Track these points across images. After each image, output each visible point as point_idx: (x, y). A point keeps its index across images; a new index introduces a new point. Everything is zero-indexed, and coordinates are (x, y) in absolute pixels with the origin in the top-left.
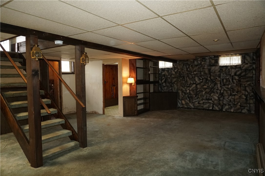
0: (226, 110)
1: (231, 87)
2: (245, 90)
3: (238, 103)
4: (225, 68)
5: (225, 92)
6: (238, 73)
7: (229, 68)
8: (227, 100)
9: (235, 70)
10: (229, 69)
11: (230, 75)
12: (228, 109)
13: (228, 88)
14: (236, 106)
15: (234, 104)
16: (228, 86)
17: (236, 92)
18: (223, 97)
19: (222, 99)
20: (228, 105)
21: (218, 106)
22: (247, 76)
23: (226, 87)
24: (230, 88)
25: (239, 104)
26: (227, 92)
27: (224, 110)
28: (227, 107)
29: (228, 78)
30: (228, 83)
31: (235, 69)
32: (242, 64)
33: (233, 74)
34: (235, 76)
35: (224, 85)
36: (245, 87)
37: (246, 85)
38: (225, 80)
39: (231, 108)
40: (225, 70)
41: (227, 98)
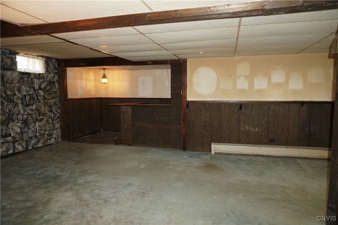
0: (33, 147)
1: (36, 108)
2: (51, 111)
3: (45, 131)
4: (26, 76)
5: (30, 118)
6: (43, 86)
7: (32, 77)
8: (33, 129)
9: (40, 80)
10: (32, 79)
11: (34, 88)
12: (35, 144)
13: (32, 110)
14: (44, 137)
15: (42, 135)
16: (33, 106)
17: (43, 116)
18: (28, 125)
19: (26, 129)
20: (34, 138)
21: (21, 144)
22: (52, 90)
23: (30, 109)
24: (35, 110)
25: (47, 133)
26: (32, 117)
27: (30, 148)
28: (33, 141)
29: (32, 93)
30: (32, 102)
31: (39, 78)
32: (46, 73)
33: (37, 87)
34: (39, 91)
35: (27, 106)
36: (51, 107)
37: (52, 104)
38: (27, 98)
39: (39, 141)
40: (27, 80)
41: (33, 127)
